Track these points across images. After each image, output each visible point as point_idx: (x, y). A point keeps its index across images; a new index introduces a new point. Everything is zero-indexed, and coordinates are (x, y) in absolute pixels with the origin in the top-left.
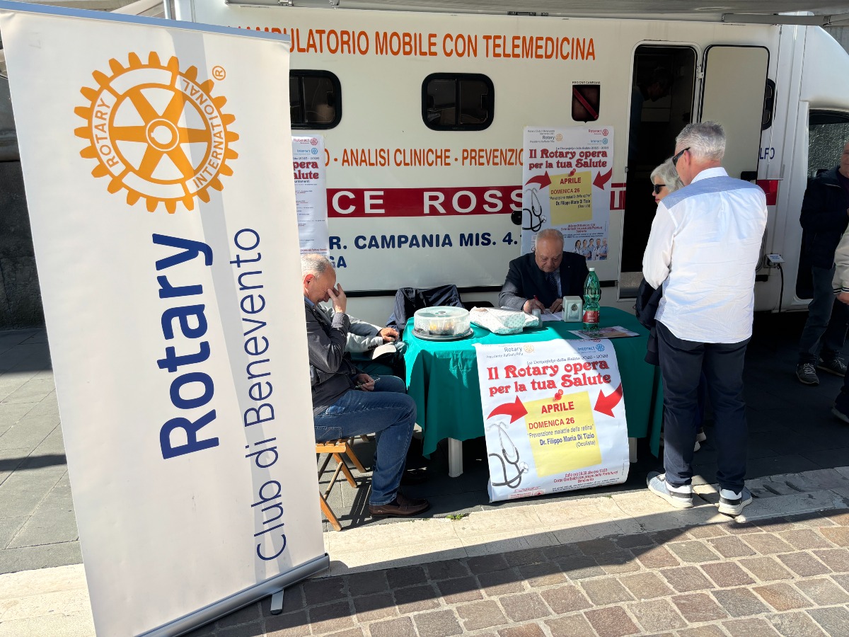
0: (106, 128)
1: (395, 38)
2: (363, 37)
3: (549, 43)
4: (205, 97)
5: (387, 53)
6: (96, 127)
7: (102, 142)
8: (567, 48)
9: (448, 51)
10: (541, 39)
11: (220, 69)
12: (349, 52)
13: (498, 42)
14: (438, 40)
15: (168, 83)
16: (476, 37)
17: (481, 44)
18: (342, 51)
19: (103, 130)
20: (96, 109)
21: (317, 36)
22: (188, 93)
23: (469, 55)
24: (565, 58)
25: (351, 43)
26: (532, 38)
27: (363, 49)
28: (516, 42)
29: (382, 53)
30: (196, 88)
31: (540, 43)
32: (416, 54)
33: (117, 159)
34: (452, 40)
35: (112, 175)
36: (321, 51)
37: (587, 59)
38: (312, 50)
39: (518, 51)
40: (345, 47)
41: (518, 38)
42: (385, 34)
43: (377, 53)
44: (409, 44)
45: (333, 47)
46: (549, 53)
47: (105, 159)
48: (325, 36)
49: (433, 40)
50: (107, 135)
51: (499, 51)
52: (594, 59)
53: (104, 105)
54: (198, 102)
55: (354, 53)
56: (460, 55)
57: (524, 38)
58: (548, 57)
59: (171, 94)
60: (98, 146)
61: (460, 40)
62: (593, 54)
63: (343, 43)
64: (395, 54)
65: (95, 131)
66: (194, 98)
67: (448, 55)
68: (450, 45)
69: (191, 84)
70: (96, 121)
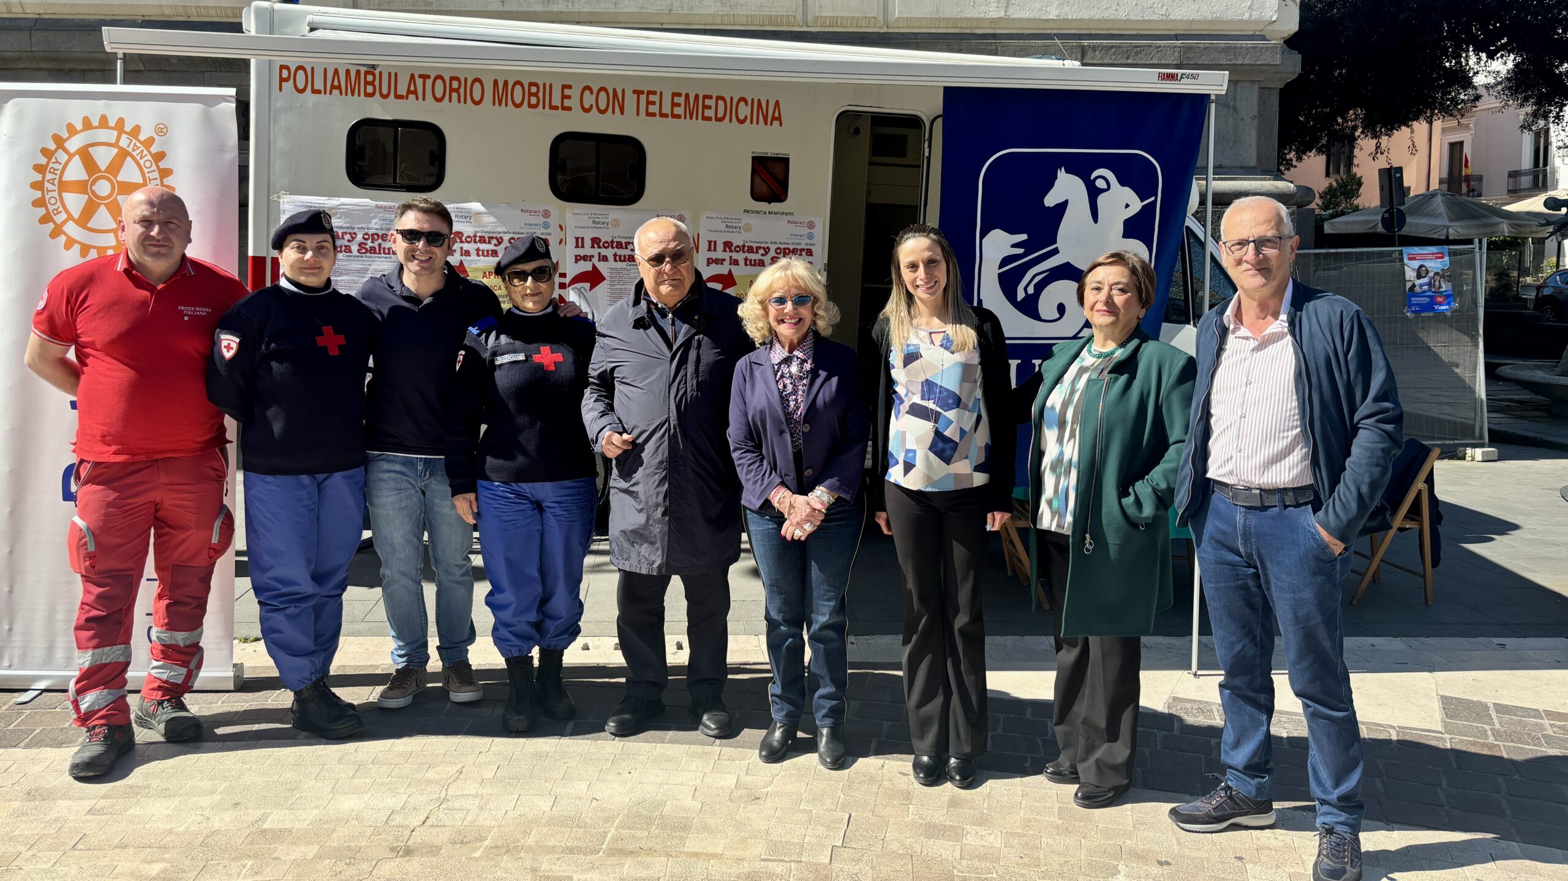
0: (56, 182)
1: (518, 88)
2: (477, 85)
3: (721, 103)
4: (145, 152)
5: (506, 105)
6: (48, 181)
7: (51, 194)
8: (744, 111)
9: (587, 106)
10: (710, 97)
11: (162, 126)
12: (459, 101)
13: (652, 98)
14: (574, 93)
15: (113, 141)
16: (623, 91)
17: (630, 100)
18: (450, 101)
19: (53, 184)
20: (51, 165)
21: (419, 82)
22: (130, 149)
23: (613, 113)
24: (742, 122)
25: (462, 91)
26: (697, 96)
27: (477, 98)
28: (677, 100)
29: (500, 104)
30: (138, 144)
31: (708, 102)
32: (544, 108)
33: (61, 209)
34: (592, 93)
35: (55, 223)
36: (424, 99)
37: (771, 124)
38: (412, 97)
39: (678, 111)
40: (455, 95)
41: (679, 95)
42: (506, 83)
43: (494, 104)
44: (536, 95)
45: (439, 95)
46: (720, 115)
47: (51, 208)
48: (429, 82)
49: (567, 92)
50: (56, 188)
51: (653, 109)
52: (781, 125)
53: (57, 162)
54: (138, 157)
55: (465, 102)
56: (602, 112)
57: (687, 95)
58: (718, 120)
59: (115, 150)
60: (47, 197)
61: (603, 94)
62: (779, 119)
63: (452, 90)
64: (518, 106)
65: (47, 185)
66: (135, 154)
67: (587, 111)
68: (589, 100)
69: (134, 141)
70: (49, 176)
